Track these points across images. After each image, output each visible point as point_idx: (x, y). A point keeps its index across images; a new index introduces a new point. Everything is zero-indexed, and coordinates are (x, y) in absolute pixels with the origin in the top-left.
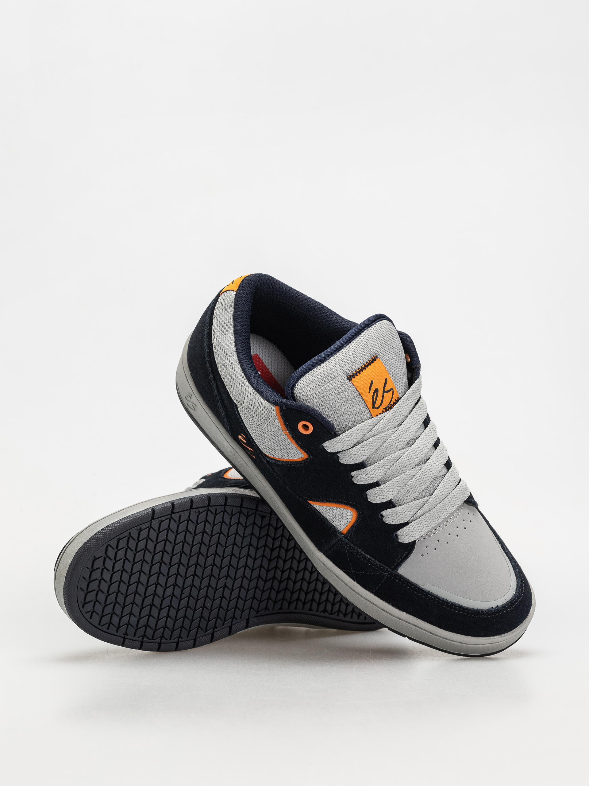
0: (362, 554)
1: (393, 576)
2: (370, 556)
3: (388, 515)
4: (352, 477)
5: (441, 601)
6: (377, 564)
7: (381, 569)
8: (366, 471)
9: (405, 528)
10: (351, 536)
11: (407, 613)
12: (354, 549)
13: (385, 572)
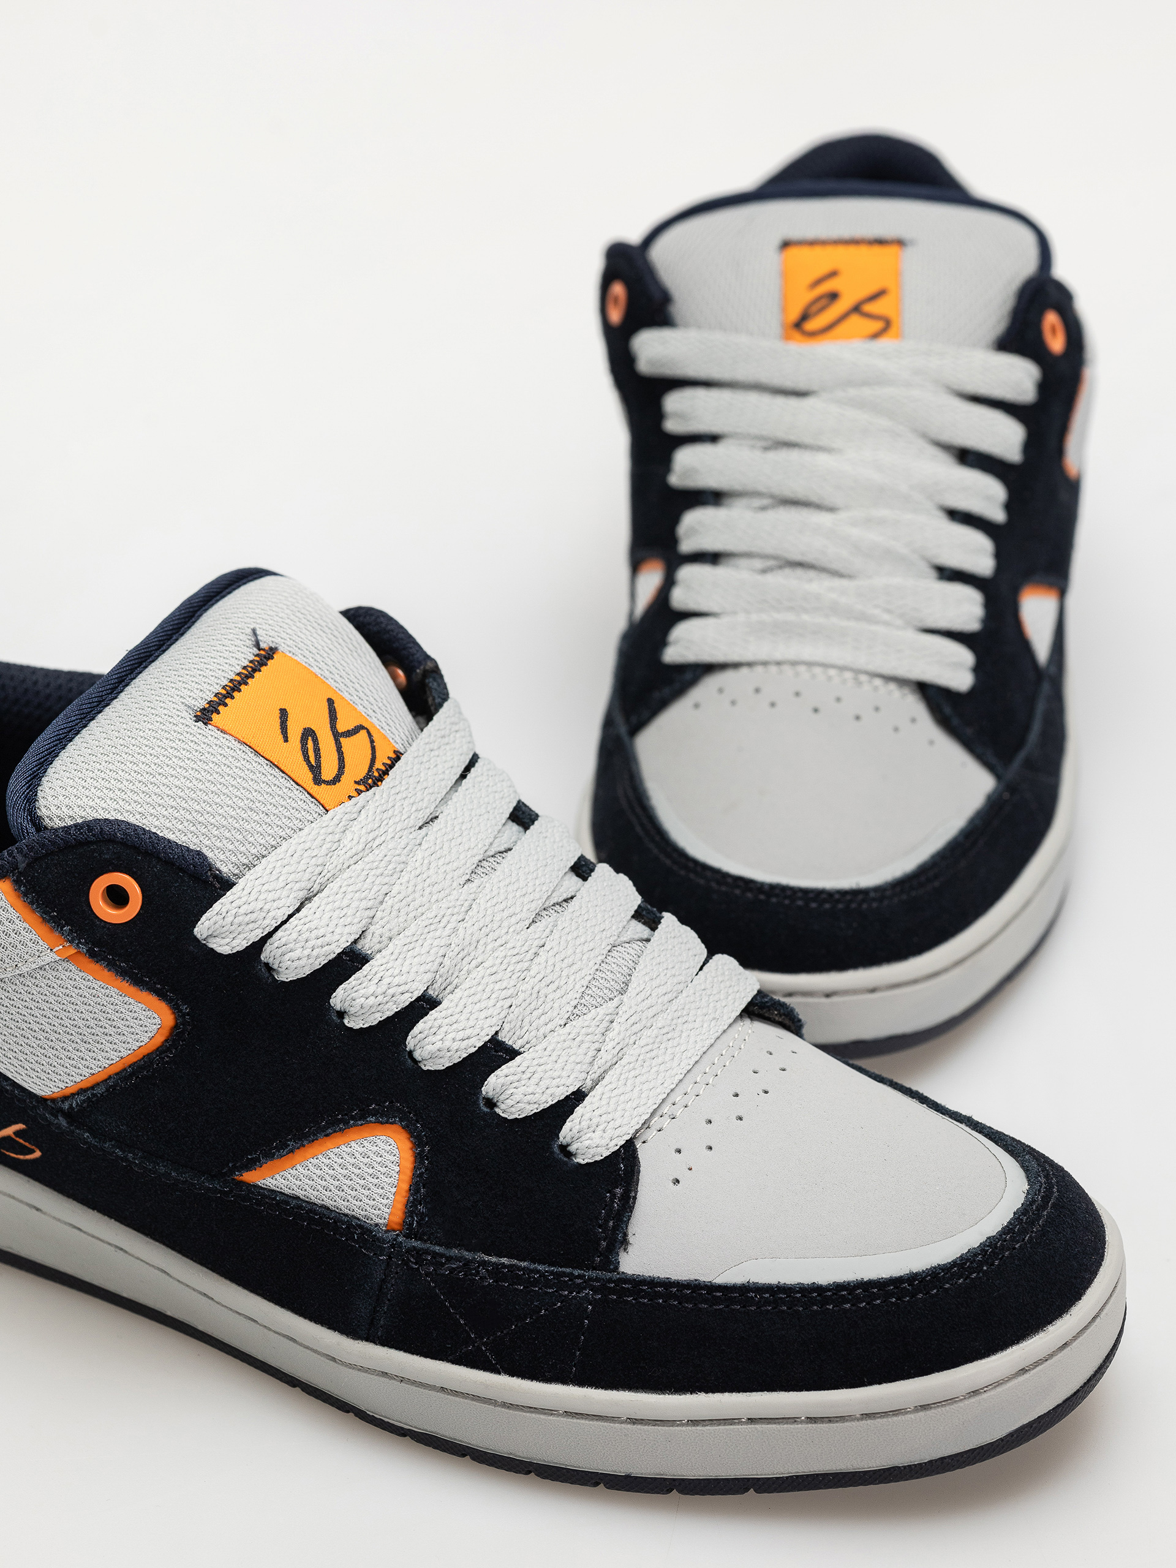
0: (484, 1263)
1: (612, 1291)
2: (510, 1256)
3: (504, 1088)
4: (341, 1014)
5: (798, 1292)
6: (542, 1274)
7: (563, 1286)
8: (373, 972)
9: (579, 1110)
10: (423, 1219)
11: (707, 1392)
12: (449, 1259)
13: (580, 1289)
